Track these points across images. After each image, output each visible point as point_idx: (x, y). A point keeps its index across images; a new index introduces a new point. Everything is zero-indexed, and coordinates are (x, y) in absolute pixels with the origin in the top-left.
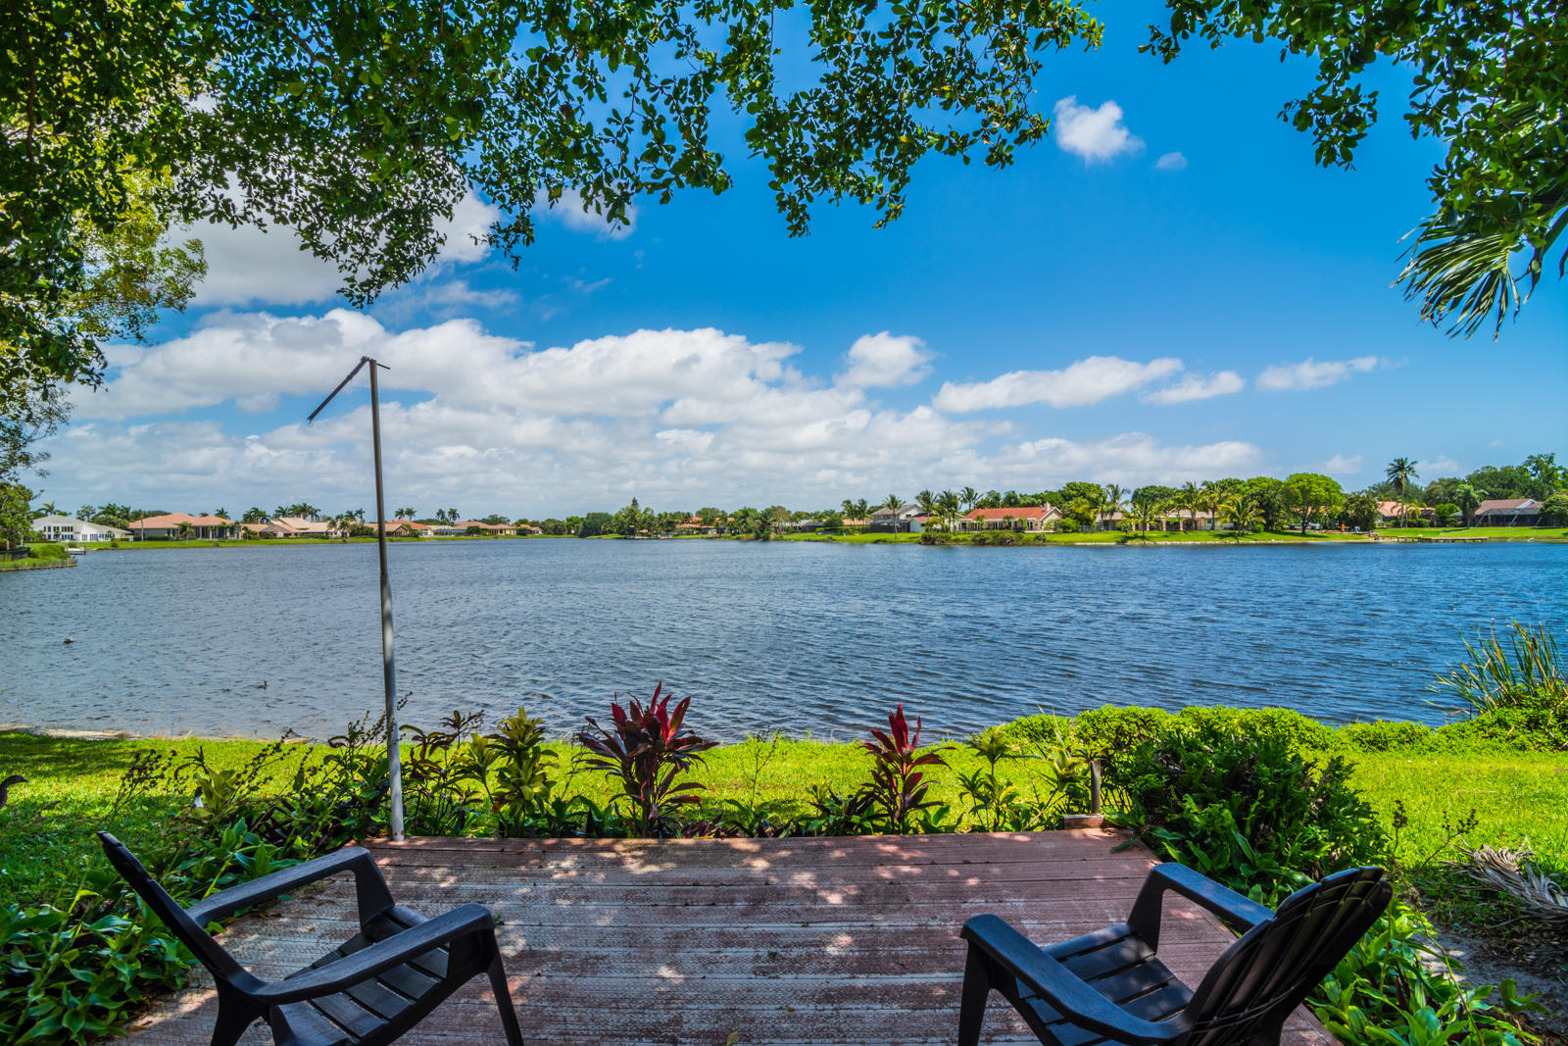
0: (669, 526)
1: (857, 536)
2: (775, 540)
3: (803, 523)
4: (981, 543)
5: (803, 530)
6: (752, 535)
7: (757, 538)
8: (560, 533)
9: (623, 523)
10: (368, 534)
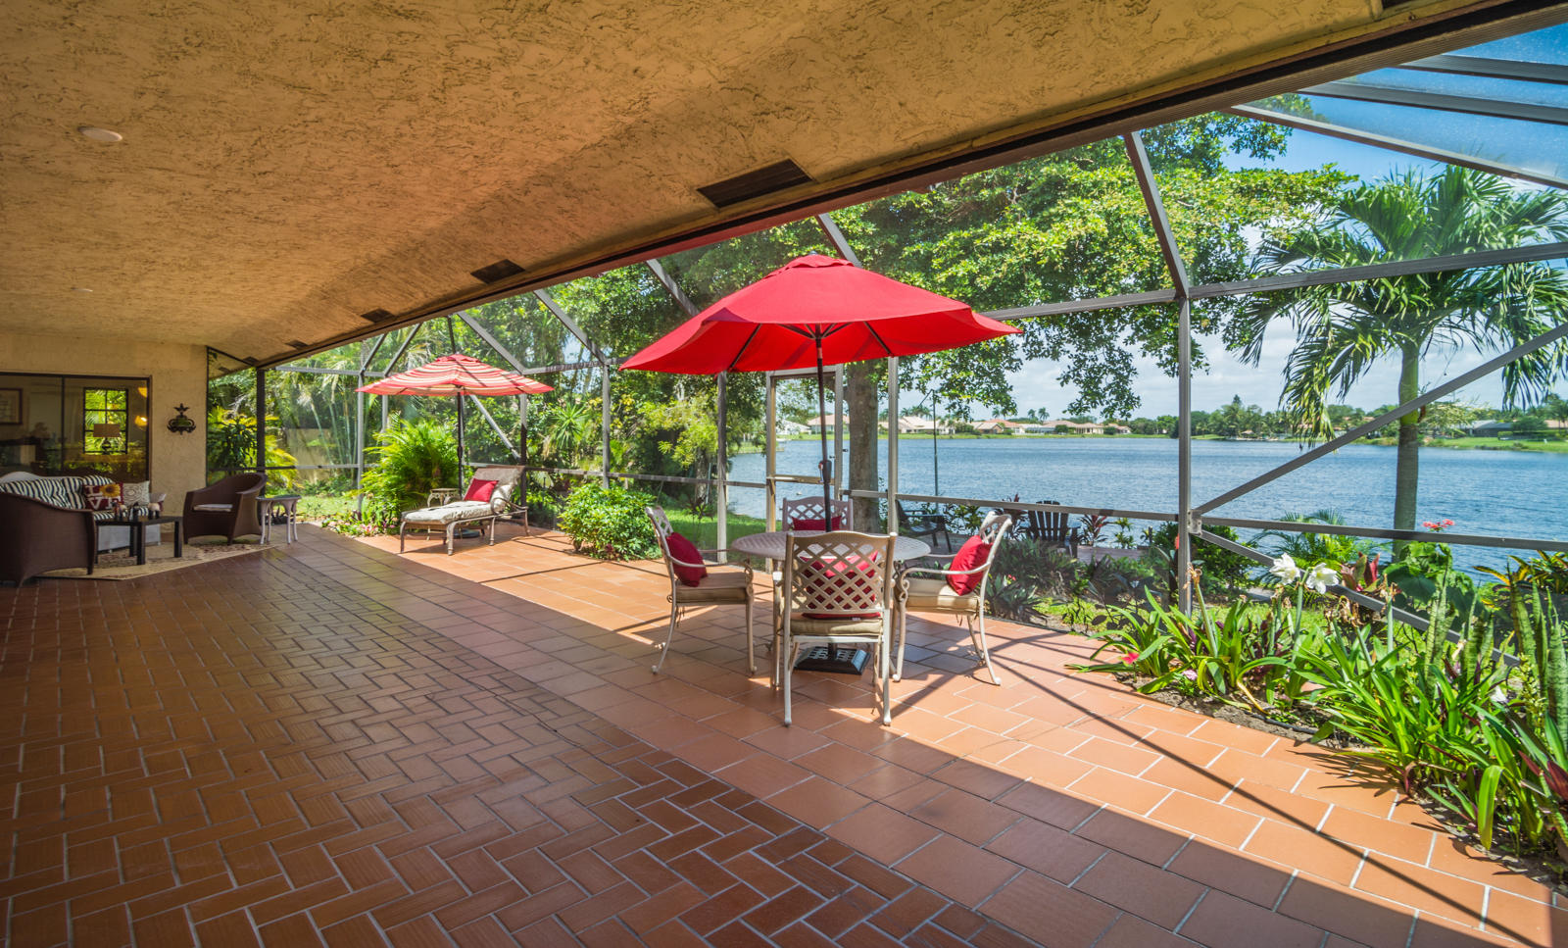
0: (1281, 426)
8: (1151, 433)
9: (1222, 423)
10: (970, 431)
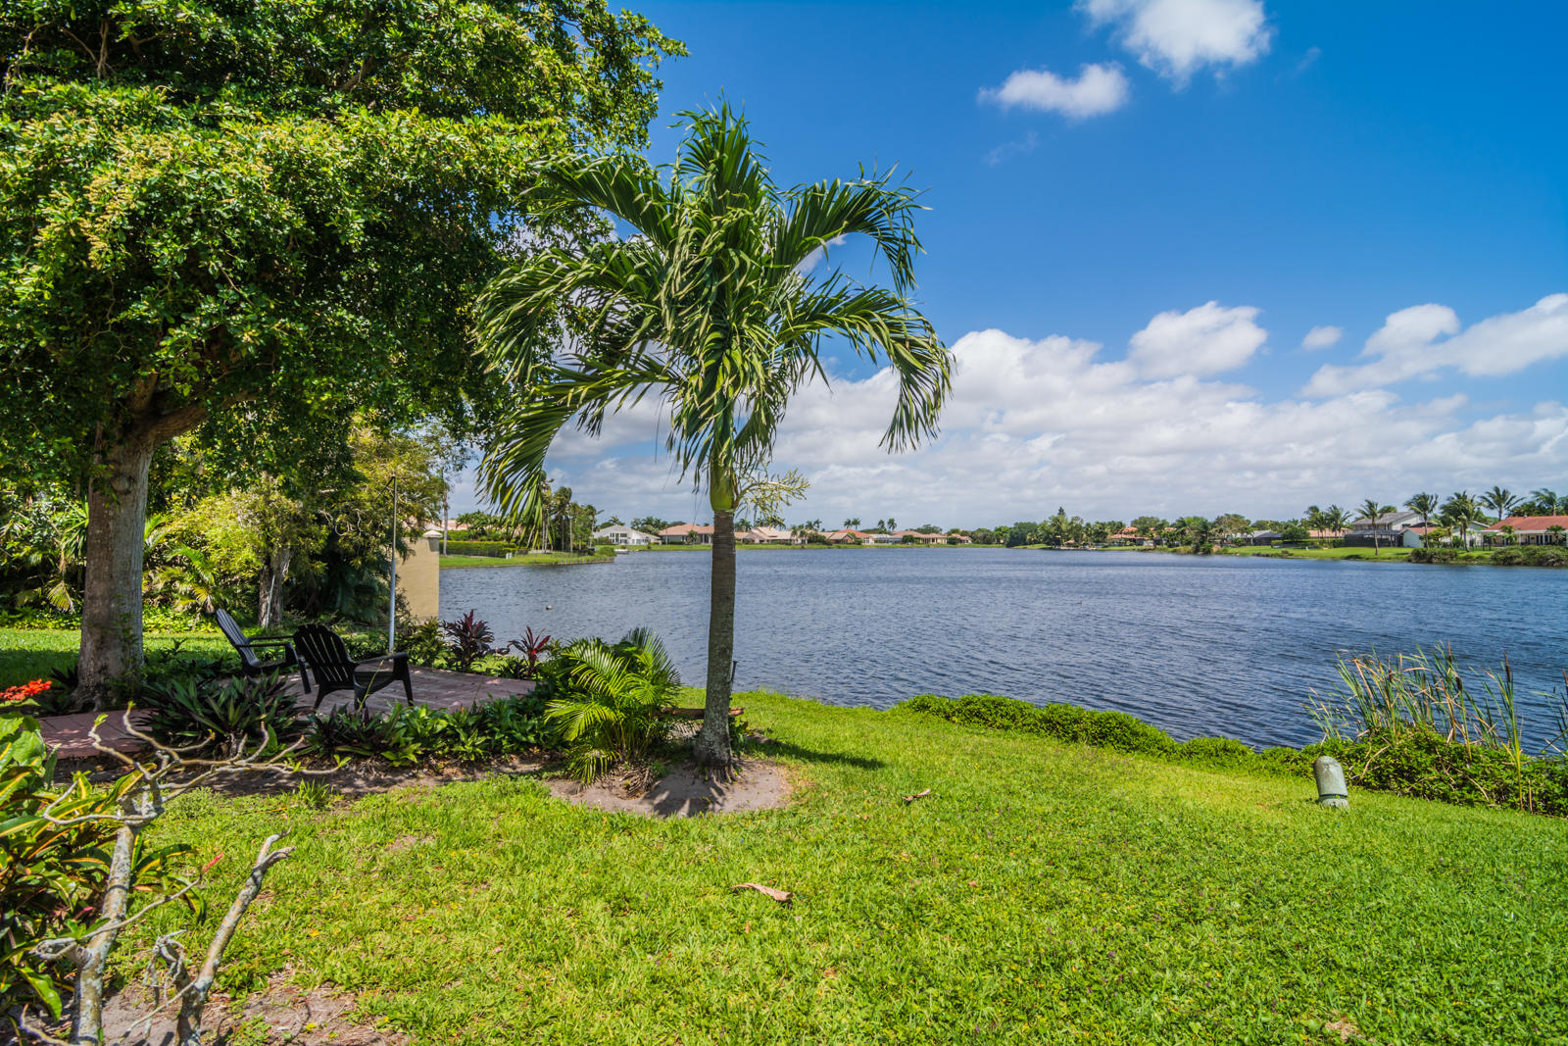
0: (1099, 536)
1: (1326, 551)
2: (1218, 553)
3: (1257, 534)
4: (1508, 562)
5: (1258, 542)
6: (1190, 548)
7: (1196, 551)
8: (989, 542)
9: (1049, 533)
10: (822, 541)
